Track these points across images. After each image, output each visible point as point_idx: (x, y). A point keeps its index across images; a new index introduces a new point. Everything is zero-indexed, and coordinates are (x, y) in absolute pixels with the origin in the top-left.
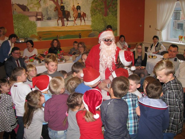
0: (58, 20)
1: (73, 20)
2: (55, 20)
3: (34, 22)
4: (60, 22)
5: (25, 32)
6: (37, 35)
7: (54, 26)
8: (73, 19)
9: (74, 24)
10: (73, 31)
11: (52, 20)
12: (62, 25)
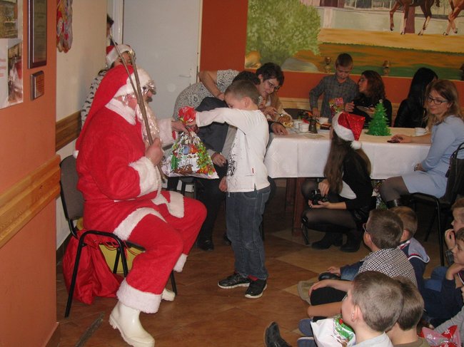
0: (393, 11)
1: (447, 13)
2: (385, 9)
3: (314, 11)
4: (400, 16)
5: (279, 39)
6: (316, 52)
7: (376, 30)
8: (448, 11)
9: (449, 30)
10: (443, 53)
11: (372, 8)
12: (405, 29)
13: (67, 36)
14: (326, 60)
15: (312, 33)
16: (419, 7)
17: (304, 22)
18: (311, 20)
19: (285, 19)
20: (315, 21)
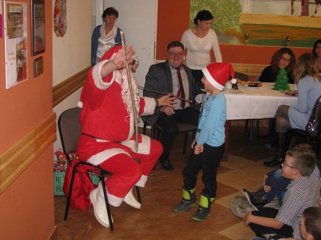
4: (298, 4)
6: (238, 30)
12: (302, 13)
13: (62, 26)
14: (246, 36)
15: (236, 17)
18: (235, 8)
19: (216, 8)
20: (238, 9)
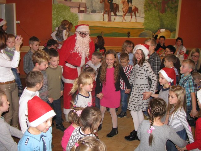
0: (104, 14)
1: (122, 15)
2: (101, 13)
3: (76, 15)
4: (106, 16)
7: (98, 21)
8: (122, 14)
9: (123, 20)
10: (121, 28)
11: (96, 13)
12: (108, 20)
15: (76, 23)
16: (113, 12)
17: (73, 19)
18: (75, 18)
20: (77, 18)
